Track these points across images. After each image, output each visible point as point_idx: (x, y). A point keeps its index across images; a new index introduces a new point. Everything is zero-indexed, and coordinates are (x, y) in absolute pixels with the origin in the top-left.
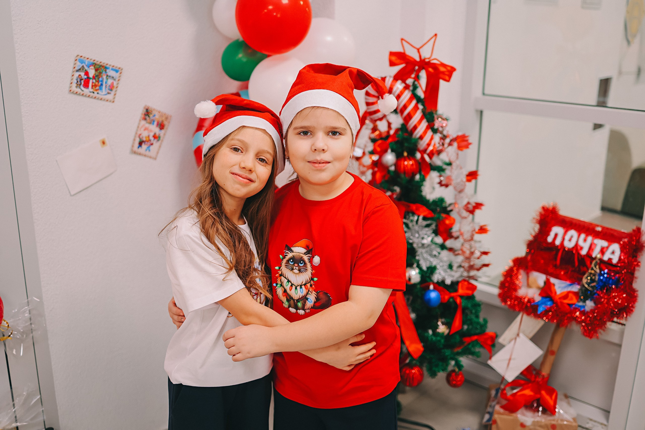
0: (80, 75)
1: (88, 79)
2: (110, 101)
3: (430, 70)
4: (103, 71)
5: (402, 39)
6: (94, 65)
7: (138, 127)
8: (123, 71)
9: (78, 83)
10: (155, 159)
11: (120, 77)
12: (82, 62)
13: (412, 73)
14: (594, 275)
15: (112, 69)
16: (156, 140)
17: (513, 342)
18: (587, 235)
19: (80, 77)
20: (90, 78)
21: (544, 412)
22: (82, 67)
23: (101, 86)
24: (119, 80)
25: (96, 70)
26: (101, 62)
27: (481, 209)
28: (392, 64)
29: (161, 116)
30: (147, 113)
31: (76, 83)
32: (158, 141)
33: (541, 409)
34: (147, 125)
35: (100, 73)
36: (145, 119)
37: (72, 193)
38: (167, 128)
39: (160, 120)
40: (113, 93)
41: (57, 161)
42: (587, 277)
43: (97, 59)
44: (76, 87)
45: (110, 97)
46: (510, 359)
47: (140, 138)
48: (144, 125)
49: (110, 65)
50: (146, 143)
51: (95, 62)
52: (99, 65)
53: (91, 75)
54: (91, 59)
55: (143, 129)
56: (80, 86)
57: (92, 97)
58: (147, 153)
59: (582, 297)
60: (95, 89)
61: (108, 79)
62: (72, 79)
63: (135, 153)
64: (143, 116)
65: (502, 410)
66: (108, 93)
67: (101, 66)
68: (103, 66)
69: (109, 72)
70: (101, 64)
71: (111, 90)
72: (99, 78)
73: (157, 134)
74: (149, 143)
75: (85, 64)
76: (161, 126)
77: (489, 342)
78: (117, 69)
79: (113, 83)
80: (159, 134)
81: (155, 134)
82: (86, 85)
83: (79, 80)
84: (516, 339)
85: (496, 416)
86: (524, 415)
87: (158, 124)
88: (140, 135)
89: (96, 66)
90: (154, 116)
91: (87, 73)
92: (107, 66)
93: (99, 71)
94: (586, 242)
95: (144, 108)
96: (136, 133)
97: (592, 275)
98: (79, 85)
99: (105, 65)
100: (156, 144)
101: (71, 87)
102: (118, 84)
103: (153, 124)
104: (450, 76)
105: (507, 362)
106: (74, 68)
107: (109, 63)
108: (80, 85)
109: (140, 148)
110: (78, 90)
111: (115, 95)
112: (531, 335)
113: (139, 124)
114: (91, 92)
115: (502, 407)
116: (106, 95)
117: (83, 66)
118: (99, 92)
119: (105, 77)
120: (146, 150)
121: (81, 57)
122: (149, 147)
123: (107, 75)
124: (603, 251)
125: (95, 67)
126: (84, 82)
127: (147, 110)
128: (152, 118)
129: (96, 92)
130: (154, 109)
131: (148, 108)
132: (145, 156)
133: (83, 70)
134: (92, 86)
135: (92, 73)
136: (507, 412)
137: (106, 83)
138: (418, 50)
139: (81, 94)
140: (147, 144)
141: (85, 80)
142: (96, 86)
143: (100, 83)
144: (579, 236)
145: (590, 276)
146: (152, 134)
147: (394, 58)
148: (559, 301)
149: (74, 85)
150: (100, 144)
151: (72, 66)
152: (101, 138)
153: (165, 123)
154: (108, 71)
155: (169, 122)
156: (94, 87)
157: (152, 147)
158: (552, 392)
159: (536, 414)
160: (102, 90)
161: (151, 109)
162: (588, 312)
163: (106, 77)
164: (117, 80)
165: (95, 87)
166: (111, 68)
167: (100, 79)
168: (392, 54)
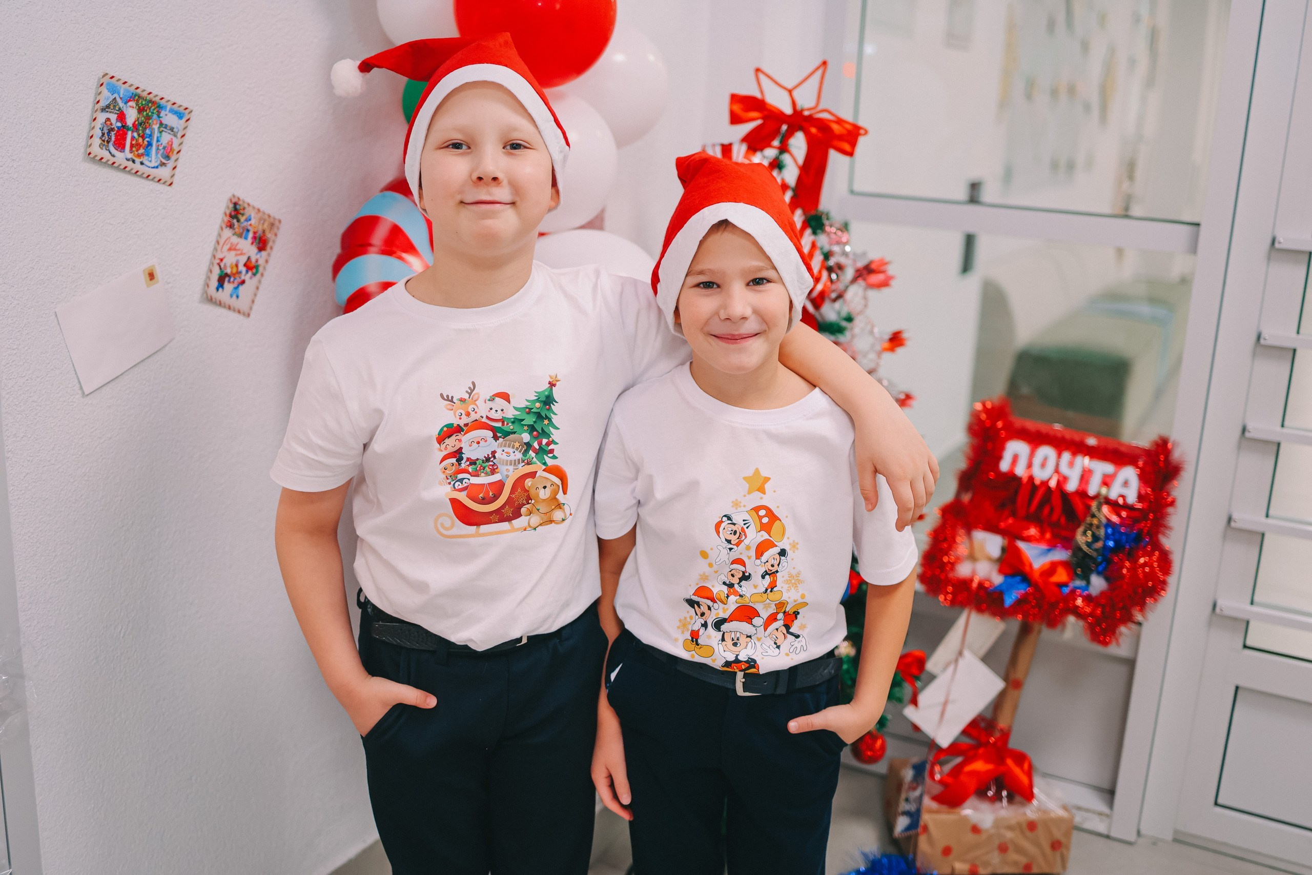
0: (108, 119)
1: (124, 127)
2: (164, 183)
3: (814, 130)
4: (153, 113)
5: (758, 70)
6: (135, 97)
7: (218, 243)
8: (192, 116)
9: (103, 138)
10: (249, 315)
11: (185, 128)
12: (113, 90)
13: (773, 139)
14: (1098, 527)
15: (171, 111)
16: (250, 273)
17: (951, 669)
18: (1074, 454)
19: (108, 123)
20: (128, 129)
21: (1010, 799)
22: (113, 100)
23: (150, 147)
24: (183, 136)
25: (141, 110)
26: (150, 93)
27: (910, 406)
28: (735, 119)
29: (262, 220)
30: (236, 212)
31: (101, 138)
32: (254, 275)
33: (1004, 793)
34: (235, 240)
35: (148, 118)
36: (231, 226)
37: (86, 393)
38: (271, 248)
39: (260, 228)
40: (171, 164)
41: (56, 316)
42: (1084, 533)
43: (142, 87)
44: (101, 146)
45: (164, 173)
46: (945, 703)
47: (221, 269)
48: (229, 238)
49: (168, 101)
50: (232, 279)
51: (139, 91)
52: (146, 100)
53: (130, 121)
54: (131, 85)
55: (226, 248)
56: (108, 146)
57: (129, 172)
58: (233, 302)
59: (1079, 571)
60: (136, 153)
61: (163, 131)
62: (94, 128)
63: (211, 300)
64: (227, 219)
65: (934, 805)
66: (163, 164)
67: (150, 101)
68: (154, 103)
69: (166, 115)
70: (149, 97)
71: (168, 157)
72: (146, 128)
73: (253, 260)
74: (238, 280)
75: (119, 94)
76: (262, 243)
77: (914, 671)
78: (181, 109)
79: (171, 144)
80: (257, 261)
81: (249, 258)
82: (120, 145)
83: (106, 131)
84: (956, 661)
85: (926, 818)
86: (975, 809)
87: (254, 238)
88: (221, 260)
89: (140, 102)
90: (248, 219)
91: (121, 117)
92: (163, 102)
93: (145, 113)
94: (1074, 466)
95: (231, 200)
96: (214, 256)
97: (1094, 528)
98: (106, 143)
99: (157, 99)
100: (251, 282)
101: (90, 145)
102: (181, 144)
103: (246, 238)
104: (853, 144)
105: (939, 709)
106: (98, 102)
107: (167, 98)
108: (108, 142)
109: (220, 289)
110: (104, 153)
111: (174, 168)
112: (983, 651)
113: (220, 235)
114: (128, 160)
115: (935, 798)
116: (157, 167)
117: (115, 98)
118: (145, 159)
119: (156, 127)
120: (231, 296)
121: (112, 77)
122: (236, 288)
123: (161, 123)
124: (1107, 482)
125: (137, 101)
126: (115, 134)
127: (235, 204)
128: (245, 224)
129: (138, 160)
130: (249, 205)
131: (239, 199)
132: (229, 308)
133: (115, 106)
134: (132, 146)
135: (132, 116)
136: (944, 808)
137: (158, 141)
138: (790, 92)
139: (110, 163)
140: (233, 282)
141: (117, 131)
142: (138, 146)
143: (147, 139)
144: (1059, 455)
145: (1090, 530)
146: (243, 260)
147: (737, 108)
148: (1040, 581)
149: (97, 141)
150: (143, 279)
151: (91, 98)
152: (147, 265)
153: (269, 235)
154: (163, 114)
155: (276, 235)
156: (134, 149)
157: (241, 288)
158: (1021, 758)
159: (998, 805)
160: (151, 157)
161: (244, 202)
162: (1096, 597)
163: (159, 128)
164: (179, 135)
165: (137, 151)
166: (169, 106)
167: (148, 132)
168: (735, 98)
